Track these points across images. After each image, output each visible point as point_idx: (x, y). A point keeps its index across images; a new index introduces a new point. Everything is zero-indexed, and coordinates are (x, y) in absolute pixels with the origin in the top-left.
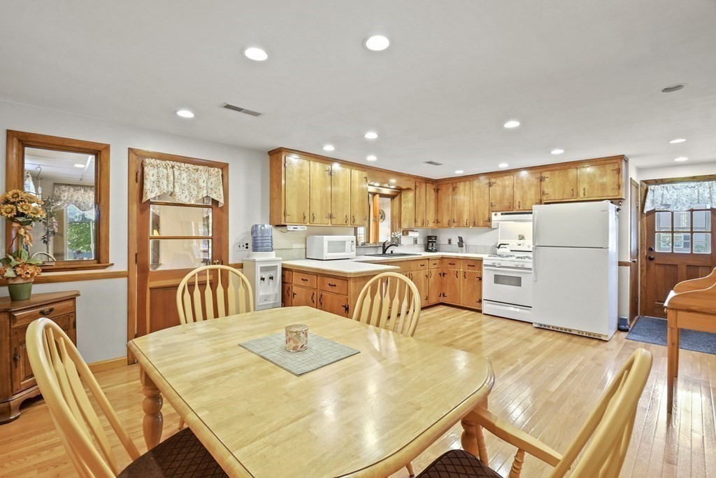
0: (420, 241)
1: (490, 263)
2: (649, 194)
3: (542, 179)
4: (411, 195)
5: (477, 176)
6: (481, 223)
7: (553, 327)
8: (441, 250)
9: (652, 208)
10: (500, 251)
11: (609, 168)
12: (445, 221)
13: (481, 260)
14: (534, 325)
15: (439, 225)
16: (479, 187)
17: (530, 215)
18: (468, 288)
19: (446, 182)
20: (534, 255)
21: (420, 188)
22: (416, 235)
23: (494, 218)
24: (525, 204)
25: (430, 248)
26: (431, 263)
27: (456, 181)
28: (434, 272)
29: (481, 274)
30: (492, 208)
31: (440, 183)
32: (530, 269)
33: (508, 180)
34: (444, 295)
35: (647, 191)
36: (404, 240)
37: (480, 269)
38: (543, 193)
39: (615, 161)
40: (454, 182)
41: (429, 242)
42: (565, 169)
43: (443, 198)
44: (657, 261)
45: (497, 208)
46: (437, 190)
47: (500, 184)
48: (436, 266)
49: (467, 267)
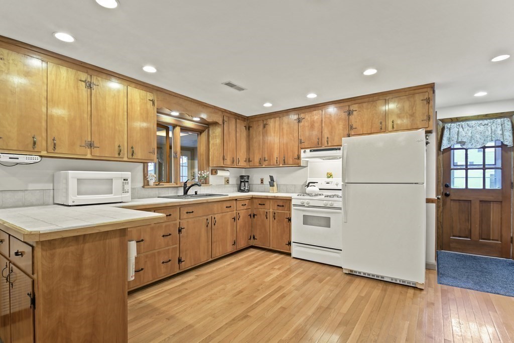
0: (233, 181)
1: (299, 202)
2: (446, 133)
3: (350, 113)
4: (218, 131)
5: (287, 112)
6: (291, 161)
7: (365, 274)
8: (254, 189)
9: (449, 146)
10: (309, 189)
11: (418, 98)
12: (256, 160)
13: (289, 200)
14: (345, 271)
15: (251, 164)
16: (288, 123)
17: (338, 151)
18: (277, 230)
19: (256, 119)
20: (344, 194)
21: (229, 124)
22: (226, 174)
23: (303, 155)
24: (334, 140)
25: (242, 188)
26: (240, 204)
27: (267, 117)
28: (243, 213)
29: (290, 214)
30: (301, 145)
31: (251, 120)
32: (340, 209)
33: (316, 116)
34: (254, 237)
35: (443, 129)
36: (212, 179)
37: (289, 209)
38: (351, 128)
39: (425, 90)
40: (264, 118)
41: (241, 182)
42: (373, 101)
43: (254, 136)
44: (453, 197)
45: (306, 145)
46: (248, 128)
47: (309, 119)
48: (245, 207)
49: (276, 207)
